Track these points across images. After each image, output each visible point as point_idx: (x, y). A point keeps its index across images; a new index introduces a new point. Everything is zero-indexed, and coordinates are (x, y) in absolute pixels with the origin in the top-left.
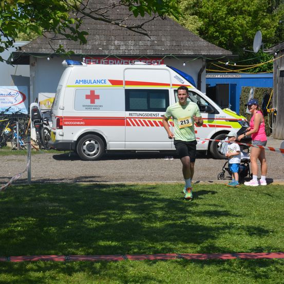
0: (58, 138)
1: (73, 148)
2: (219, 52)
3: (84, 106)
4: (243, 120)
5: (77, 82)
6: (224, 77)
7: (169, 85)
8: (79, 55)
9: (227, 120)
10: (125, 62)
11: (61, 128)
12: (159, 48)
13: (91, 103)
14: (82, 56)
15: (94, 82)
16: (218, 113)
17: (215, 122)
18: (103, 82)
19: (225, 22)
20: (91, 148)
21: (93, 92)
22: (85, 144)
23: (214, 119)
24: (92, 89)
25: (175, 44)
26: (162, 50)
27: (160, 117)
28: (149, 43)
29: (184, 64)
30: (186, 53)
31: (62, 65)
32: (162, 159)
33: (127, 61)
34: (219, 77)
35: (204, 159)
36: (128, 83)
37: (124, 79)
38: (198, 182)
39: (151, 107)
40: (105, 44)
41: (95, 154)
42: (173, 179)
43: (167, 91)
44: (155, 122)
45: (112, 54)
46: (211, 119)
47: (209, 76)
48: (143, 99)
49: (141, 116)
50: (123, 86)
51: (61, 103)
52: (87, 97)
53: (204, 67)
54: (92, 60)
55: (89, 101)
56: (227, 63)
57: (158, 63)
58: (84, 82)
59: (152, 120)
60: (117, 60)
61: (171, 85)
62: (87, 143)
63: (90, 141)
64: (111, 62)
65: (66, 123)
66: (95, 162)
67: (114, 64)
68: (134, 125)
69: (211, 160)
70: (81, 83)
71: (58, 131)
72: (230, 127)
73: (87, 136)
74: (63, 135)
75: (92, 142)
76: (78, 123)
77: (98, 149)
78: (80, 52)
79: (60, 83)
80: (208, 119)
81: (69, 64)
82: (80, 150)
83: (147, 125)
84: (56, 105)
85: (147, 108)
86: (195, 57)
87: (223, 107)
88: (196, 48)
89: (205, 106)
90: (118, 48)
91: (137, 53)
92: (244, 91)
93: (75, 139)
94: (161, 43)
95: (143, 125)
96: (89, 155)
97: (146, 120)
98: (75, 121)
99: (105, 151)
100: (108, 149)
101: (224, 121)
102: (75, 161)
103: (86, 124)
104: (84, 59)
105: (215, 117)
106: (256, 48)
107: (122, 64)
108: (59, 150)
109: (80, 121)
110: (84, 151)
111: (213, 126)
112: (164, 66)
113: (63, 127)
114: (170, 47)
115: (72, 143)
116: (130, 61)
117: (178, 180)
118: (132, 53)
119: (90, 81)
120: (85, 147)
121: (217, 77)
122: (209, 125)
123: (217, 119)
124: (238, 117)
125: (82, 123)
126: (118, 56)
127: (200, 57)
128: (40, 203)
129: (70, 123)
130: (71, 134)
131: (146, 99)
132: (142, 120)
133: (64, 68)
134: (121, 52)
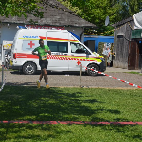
0: (14, 63)
1: (21, 69)
2: (91, 25)
3: (27, 49)
4: (102, 58)
5: (24, 37)
6: (90, 37)
7: (68, 40)
8: (23, 24)
9: (95, 58)
10: (46, 28)
11: (15, 59)
12: (62, 22)
13: (30, 47)
14: (25, 24)
15: (32, 37)
16: (91, 54)
17: (89, 59)
18: (36, 37)
19: (91, 11)
20: (30, 69)
21: (31, 42)
22: (27, 67)
23: (89, 57)
24: (31, 40)
25: (69, 20)
26: (63, 23)
27: (63, 55)
28: (57, 19)
29: (74, 30)
30: (75, 25)
31: (16, 28)
32: (64, 75)
33: (47, 28)
34: (88, 37)
35: (84, 76)
36: (48, 38)
37: (47, 36)
38: (83, 87)
39: (59, 50)
40: (36, 19)
41: (31, 72)
42: (71, 85)
43: (67, 43)
44: (61, 57)
45: (39, 24)
46: (87, 57)
47: (85, 36)
48: (55, 46)
49: (54, 55)
50: (46, 40)
51: (16, 47)
52: (29, 44)
53: (83, 32)
54: (30, 26)
55: (29, 46)
56: (94, 31)
57: (61, 29)
58: (27, 37)
59: (59, 57)
60: (42, 27)
61: (69, 40)
62: (28, 66)
63: (29, 66)
64: (39, 28)
65: (18, 56)
66: (31, 75)
67: (40, 29)
68: (51, 59)
69: (87, 76)
70: (26, 37)
71: (14, 60)
72: (96, 61)
73: (28, 63)
74: (16, 62)
75: (30, 66)
76: (24, 57)
77: (33, 69)
78: (24, 22)
79: (15, 37)
80: (86, 57)
81: (20, 28)
82: (24, 70)
83: (57, 59)
84: (13, 48)
85: (57, 51)
86: (79, 27)
87: (93, 51)
88: (80, 23)
89: (85, 51)
90: (42, 21)
91: (51, 24)
92: (100, 44)
93: (22, 64)
94: (63, 20)
95: (55, 59)
96: (28, 72)
97: (57, 56)
98: (22, 56)
99: (36, 71)
100: (38, 70)
101: (94, 58)
102: (22, 75)
103: (28, 58)
104: (26, 26)
105: (89, 56)
106: (106, 24)
107: (44, 29)
108: (14, 69)
109: (25, 56)
110: (26, 70)
111: (88, 60)
112: (66, 31)
113: (17, 58)
114: (68, 22)
115: (20, 66)
116: (48, 28)
117: (73, 86)
118: (49, 24)
119: (30, 37)
120: (27, 68)
121: (87, 37)
122: (86, 60)
123: (90, 57)
124: (100, 57)
125: (26, 57)
126: (42, 25)
127: (82, 27)
128: (11, 95)
129: (20, 56)
130: (20, 62)
131: (57, 46)
132: (55, 56)
133: (18, 30)
134: (44, 23)
